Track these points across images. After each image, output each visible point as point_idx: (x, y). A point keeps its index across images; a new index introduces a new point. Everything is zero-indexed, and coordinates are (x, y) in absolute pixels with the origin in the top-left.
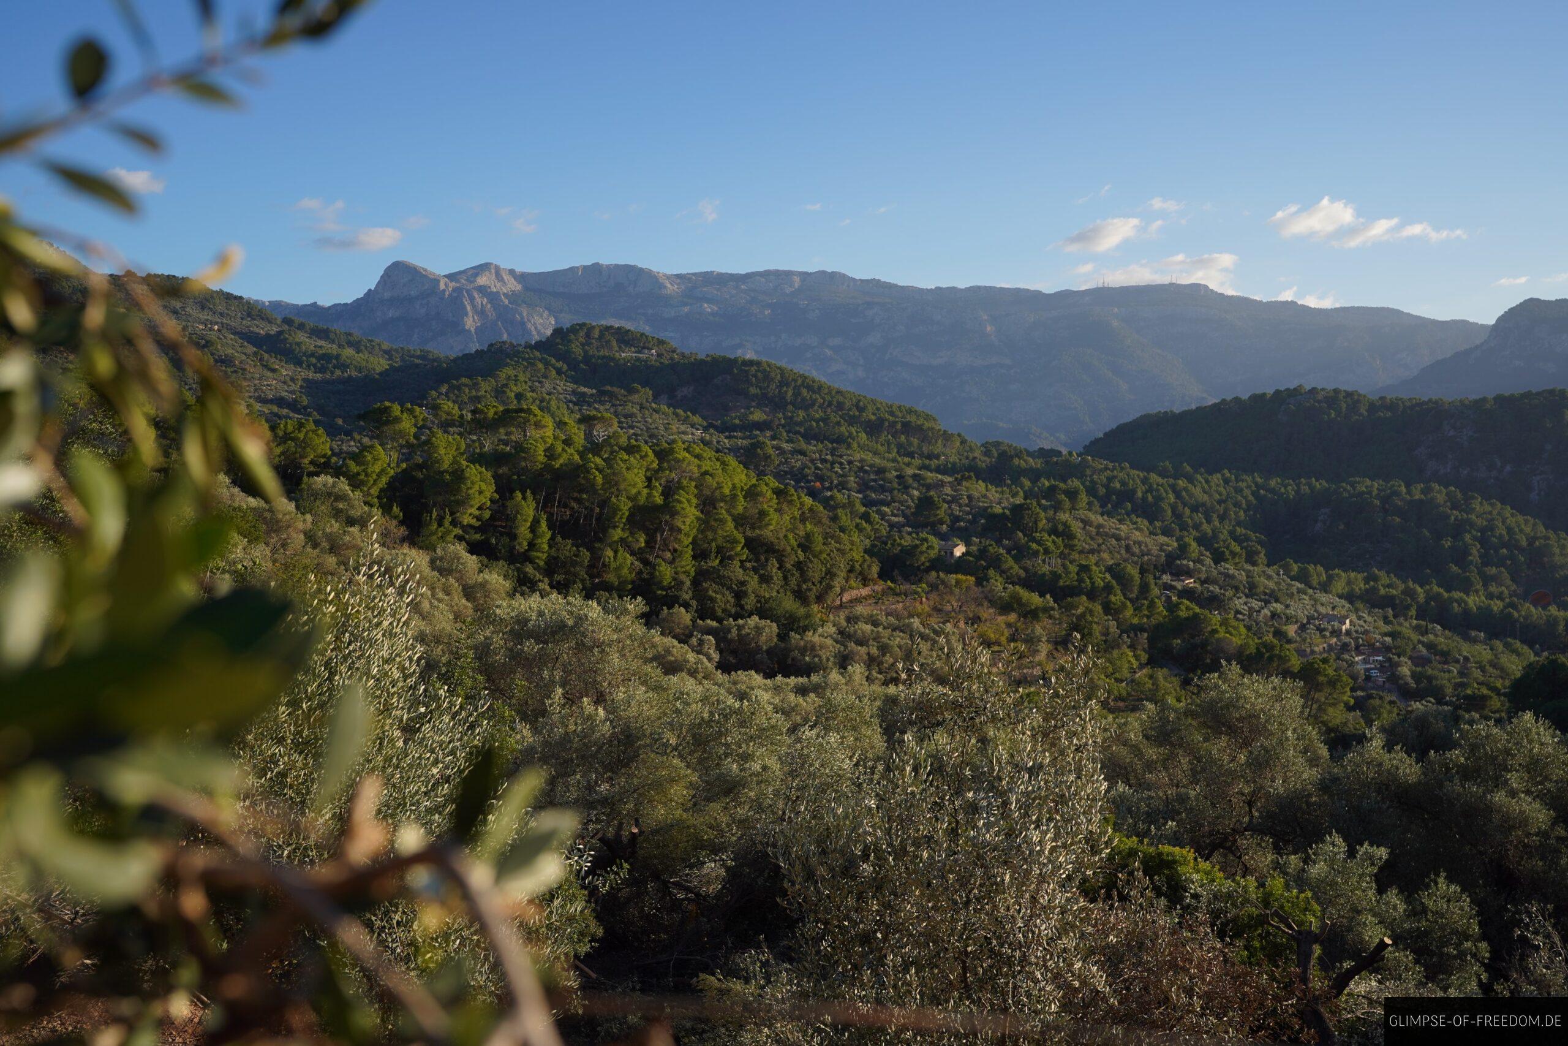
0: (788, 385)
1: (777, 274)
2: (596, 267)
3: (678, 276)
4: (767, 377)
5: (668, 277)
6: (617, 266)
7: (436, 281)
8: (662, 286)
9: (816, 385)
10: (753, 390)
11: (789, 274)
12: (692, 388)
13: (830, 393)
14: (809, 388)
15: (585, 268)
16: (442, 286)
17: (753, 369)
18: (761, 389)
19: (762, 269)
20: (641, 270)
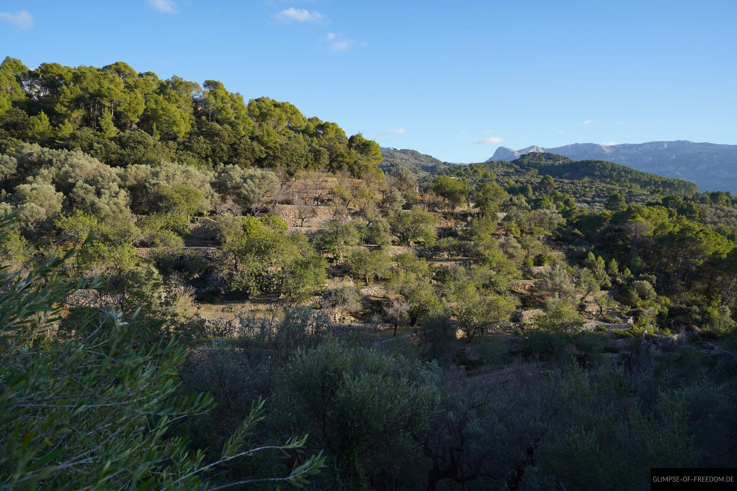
0: (615, 170)
1: (656, 143)
2: (577, 145)
3: (611, 146)
4: (605, 167)
5: (606, 147)
6: (585, 144)
7: (514, 153)
8: (604, 150)
9: (629, 171)
10: (597, 173)
11: (662, 143)
12: (569, 173)
13: (637, 174)
14: (626, 171)
15: (572, 145)
16: (516, 154)
17: (598, 164)
18: (601, 172)
19: (649, 141)
20: (595, 145)
